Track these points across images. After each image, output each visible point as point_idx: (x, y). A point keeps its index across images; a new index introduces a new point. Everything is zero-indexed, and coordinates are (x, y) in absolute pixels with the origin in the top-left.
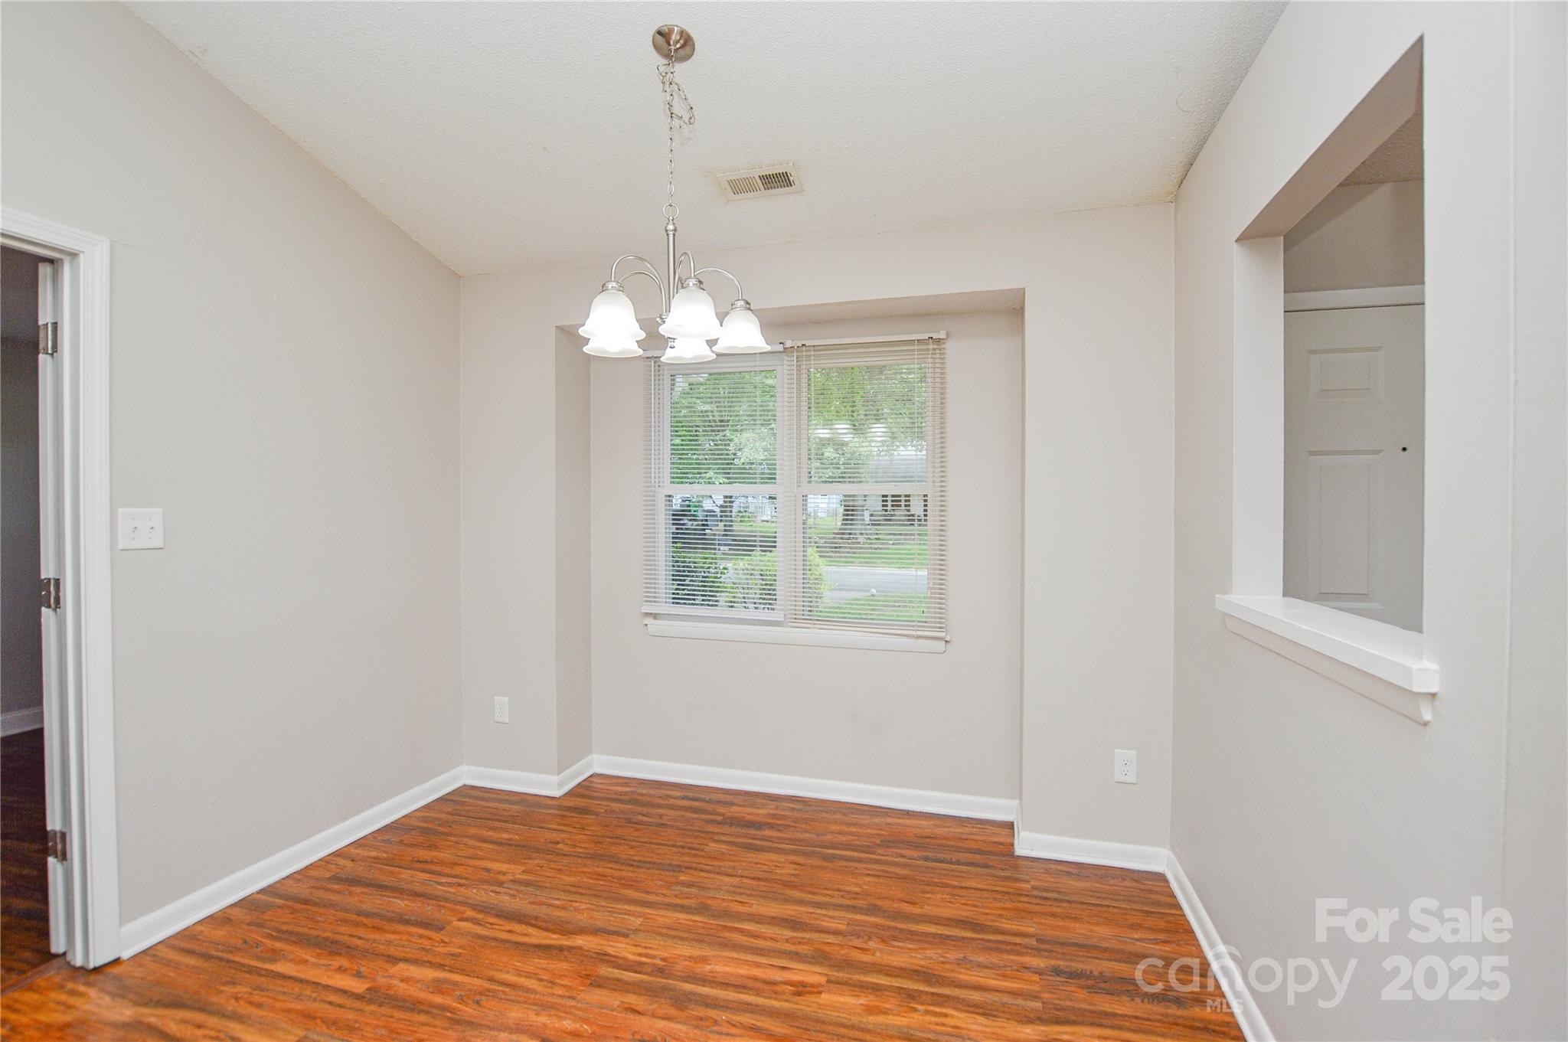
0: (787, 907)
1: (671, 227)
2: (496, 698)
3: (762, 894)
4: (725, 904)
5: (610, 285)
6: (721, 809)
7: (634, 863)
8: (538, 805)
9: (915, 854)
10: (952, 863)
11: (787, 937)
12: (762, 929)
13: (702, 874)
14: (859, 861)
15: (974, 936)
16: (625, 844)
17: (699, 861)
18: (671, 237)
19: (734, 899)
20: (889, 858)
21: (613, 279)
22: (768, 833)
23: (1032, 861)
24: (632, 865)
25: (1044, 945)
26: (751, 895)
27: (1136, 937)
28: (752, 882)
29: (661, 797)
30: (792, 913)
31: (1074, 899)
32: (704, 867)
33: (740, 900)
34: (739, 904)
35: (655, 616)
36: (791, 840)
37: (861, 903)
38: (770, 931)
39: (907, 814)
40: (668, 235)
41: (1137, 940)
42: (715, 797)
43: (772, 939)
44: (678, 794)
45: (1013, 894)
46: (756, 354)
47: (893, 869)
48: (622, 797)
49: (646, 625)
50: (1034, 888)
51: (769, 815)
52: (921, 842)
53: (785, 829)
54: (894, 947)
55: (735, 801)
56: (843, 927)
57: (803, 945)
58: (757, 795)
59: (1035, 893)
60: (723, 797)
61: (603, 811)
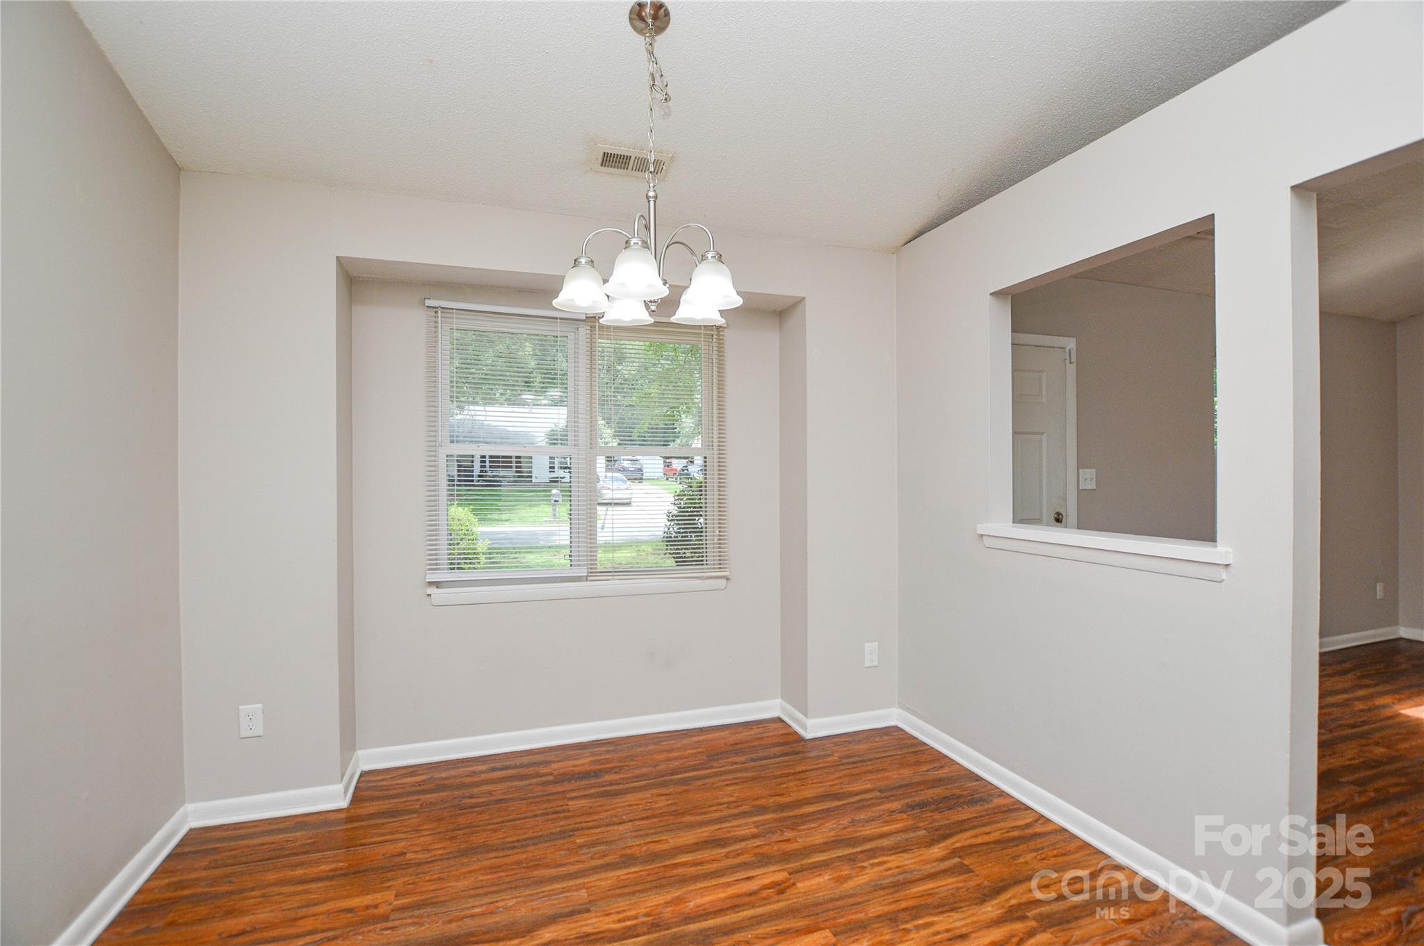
0: (698, 831)
1: (651, 194)
2: (241, 707)
3: (665, 828)
4: (644, 849)
5: (633, 241)
6: (543, 770)
7: (516, 844)
8: (326, 823)
9: (742, 759)
10: (770, 758)
11: (723, 854)
12: (699, 856)
13: (593, 831)
14: (709, 776)
15: (841, 803)
16: (486, 830)
17: (578, 821)
18: (652, 203)
19: (646, 841)
20: (727, 768)
21: (636, 235)
22: (608, 778)
23: (821, 740)
24: (515, 847)
25: (888, 793)
26: (659, 833)
27: (925, 769)
28: (644, 822)
29: (467, 776)
30: (705, 834)
31: (872, 757)
32: (584, 825)
33: (651, 840)
34: (655, 844)
35: (437, 584)
36: (636, 777)
37: (745, 808)
38: (705, 856)
39: (701, 730)
40: (649, 202)
41: (927, 771)
42: (525, 760)
43: (714, 860)
44: (484, 767)
45: (833, 766)
46: (556, 318)
47: (739, 775)
48: (423, 787)
49: (430, 595)
50: (841, 758)
51: (593, 762)
52: (735, 749)
53: (620, 770)
54: (804, 830)
55: (548, 759)
56: (755, 830)
57: (743, 855)
58: (565, 748)
59: (844, 761)
60: (537, 758)
61: (418, 806)
